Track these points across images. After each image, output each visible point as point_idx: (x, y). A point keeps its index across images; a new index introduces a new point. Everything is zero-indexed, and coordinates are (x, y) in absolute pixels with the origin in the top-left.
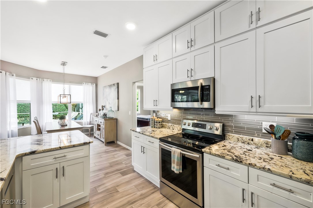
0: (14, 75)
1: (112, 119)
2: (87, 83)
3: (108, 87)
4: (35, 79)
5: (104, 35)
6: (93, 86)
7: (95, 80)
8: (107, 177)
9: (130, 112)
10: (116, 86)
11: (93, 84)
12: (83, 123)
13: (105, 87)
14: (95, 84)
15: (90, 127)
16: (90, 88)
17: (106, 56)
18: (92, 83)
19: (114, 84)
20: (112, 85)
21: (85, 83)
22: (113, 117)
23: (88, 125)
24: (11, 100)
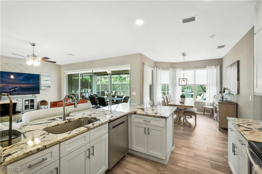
0: (160, 68)
1: (230, 103)
2: (210, 66)
3: (229, 67)
4: (171, 69)
5: (193, 19)
6: (217, 69)
7: (219, 62)
8: (196, 158)
9: (251, 97)
10: (236, 64)
11: (218, 67)
12: (206, 104)
13: (227, 67)
14: (219, 66)
15: (211, 109)
16: (214, 71)
17: (212, 36)
18: (216, 66)
19: (234, 63)
20: (233, 64)
21: (208, 66)
22: (233, 101)
23: (208, 105)
24: (159, 83)
